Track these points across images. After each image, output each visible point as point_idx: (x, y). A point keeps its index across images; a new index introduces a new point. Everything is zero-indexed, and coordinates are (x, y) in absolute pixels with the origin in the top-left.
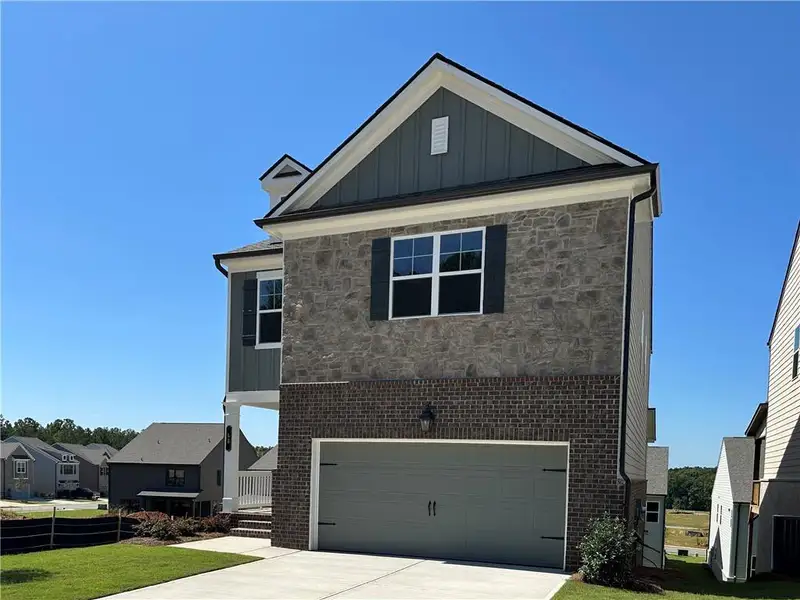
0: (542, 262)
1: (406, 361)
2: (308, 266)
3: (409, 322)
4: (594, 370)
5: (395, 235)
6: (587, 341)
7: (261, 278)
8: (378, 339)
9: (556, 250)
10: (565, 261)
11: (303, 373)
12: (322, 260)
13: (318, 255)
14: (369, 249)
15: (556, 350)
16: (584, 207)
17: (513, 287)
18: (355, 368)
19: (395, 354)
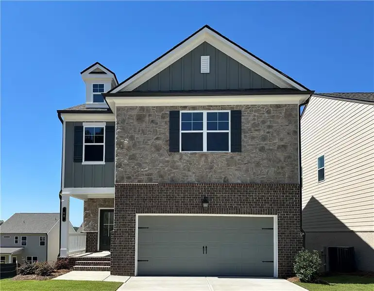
0: (260, 130)
1: (190, 173)
2: (132, 121)
3: (191, 154)
4: (286, 181)
5: (182, 110)
6: (282, 168)
7: (85, 126)
8: (174, 162)
9: (266, 124)
10: (271, 130)
11: (129, 178)
12: (140, 118)
13: (137, 115)
14: (168, 116)
15: (268, 171)
16: (278, 106)
17: (245, 140)
18: (161, 176)
19: (184, 170)
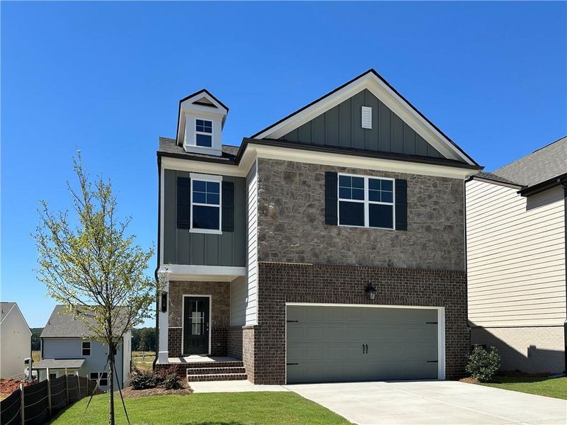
0: (426, 205)
1: (350, 253)
2: (277, 180)
3: (351, 229)
4: (453, 268)
5: (340, 172)
6: (449, 252)
8: (331, 237)
9: (432, 200)
10: (437, 207)
11: (275, 255)
12: (289, 177)
13: (285, 173)
14: (323, 177)
15: (435, 255)
16: (445, 180)
17: (411, 217)
18: (316, 255)
19: (343, 248)
